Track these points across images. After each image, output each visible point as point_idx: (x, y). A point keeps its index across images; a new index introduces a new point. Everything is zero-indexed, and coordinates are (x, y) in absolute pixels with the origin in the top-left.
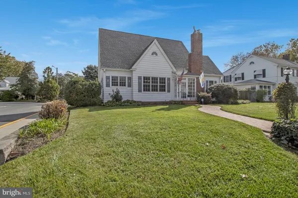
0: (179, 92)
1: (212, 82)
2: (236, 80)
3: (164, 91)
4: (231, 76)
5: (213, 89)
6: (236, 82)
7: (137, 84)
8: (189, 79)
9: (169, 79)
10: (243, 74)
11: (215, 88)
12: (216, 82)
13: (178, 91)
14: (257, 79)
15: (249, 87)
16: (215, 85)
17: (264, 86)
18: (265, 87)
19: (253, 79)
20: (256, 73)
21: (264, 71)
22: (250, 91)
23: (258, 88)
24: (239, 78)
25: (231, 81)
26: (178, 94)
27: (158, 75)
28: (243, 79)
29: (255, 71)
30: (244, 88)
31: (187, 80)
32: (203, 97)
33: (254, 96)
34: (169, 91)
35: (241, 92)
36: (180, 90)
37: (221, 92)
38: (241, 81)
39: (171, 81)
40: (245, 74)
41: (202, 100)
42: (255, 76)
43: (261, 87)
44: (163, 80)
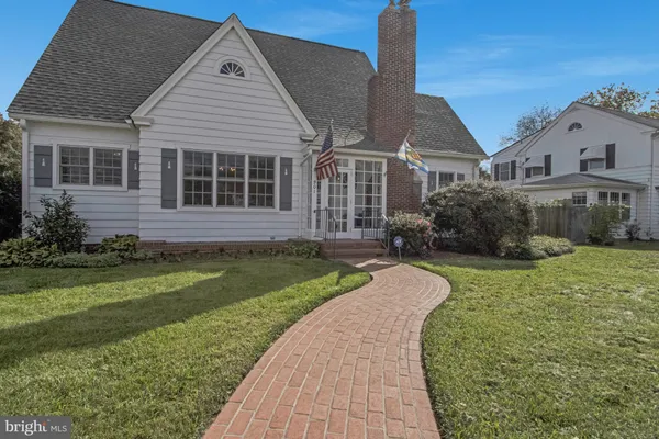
0: (318, 211)
1: (446, 178)
2: (528, 176)
3: (270, 203)
4: (513, 163)
5: (443, 202)
6: (528, 180)
7: (159, 177)
8: (358, 165)
9: (287, 163)
10: (548, 158)
11: (451, 199)
12: (461, 177)
13: (314, 207)
14: (590, 172)
15: (567, 195)
16: (454, 185)
17: (612, 194)
18: (615, 196)
19: (578, 171)
20: (586, 156)
21: (610, 149)
22: (571, 209)
23: (592, 199)
24: (537, 170)
25: (513, 177)
26: (314, 216)
27: (248, 145)
28: (548, 172)
29: (582, 151)
30: (551, 198)
31: (352, 165)
32: (402, 231)
33: (583, 225)
34: (286, 205)
35: (542, 210)
36: (324, 204)
37: (469, 213)
38: (542, 177)
39: (295, 169)
40: (552, 158)
41: (399, 242)
42: (584, 165)
43: (603, 196)
44: (263, 166)
